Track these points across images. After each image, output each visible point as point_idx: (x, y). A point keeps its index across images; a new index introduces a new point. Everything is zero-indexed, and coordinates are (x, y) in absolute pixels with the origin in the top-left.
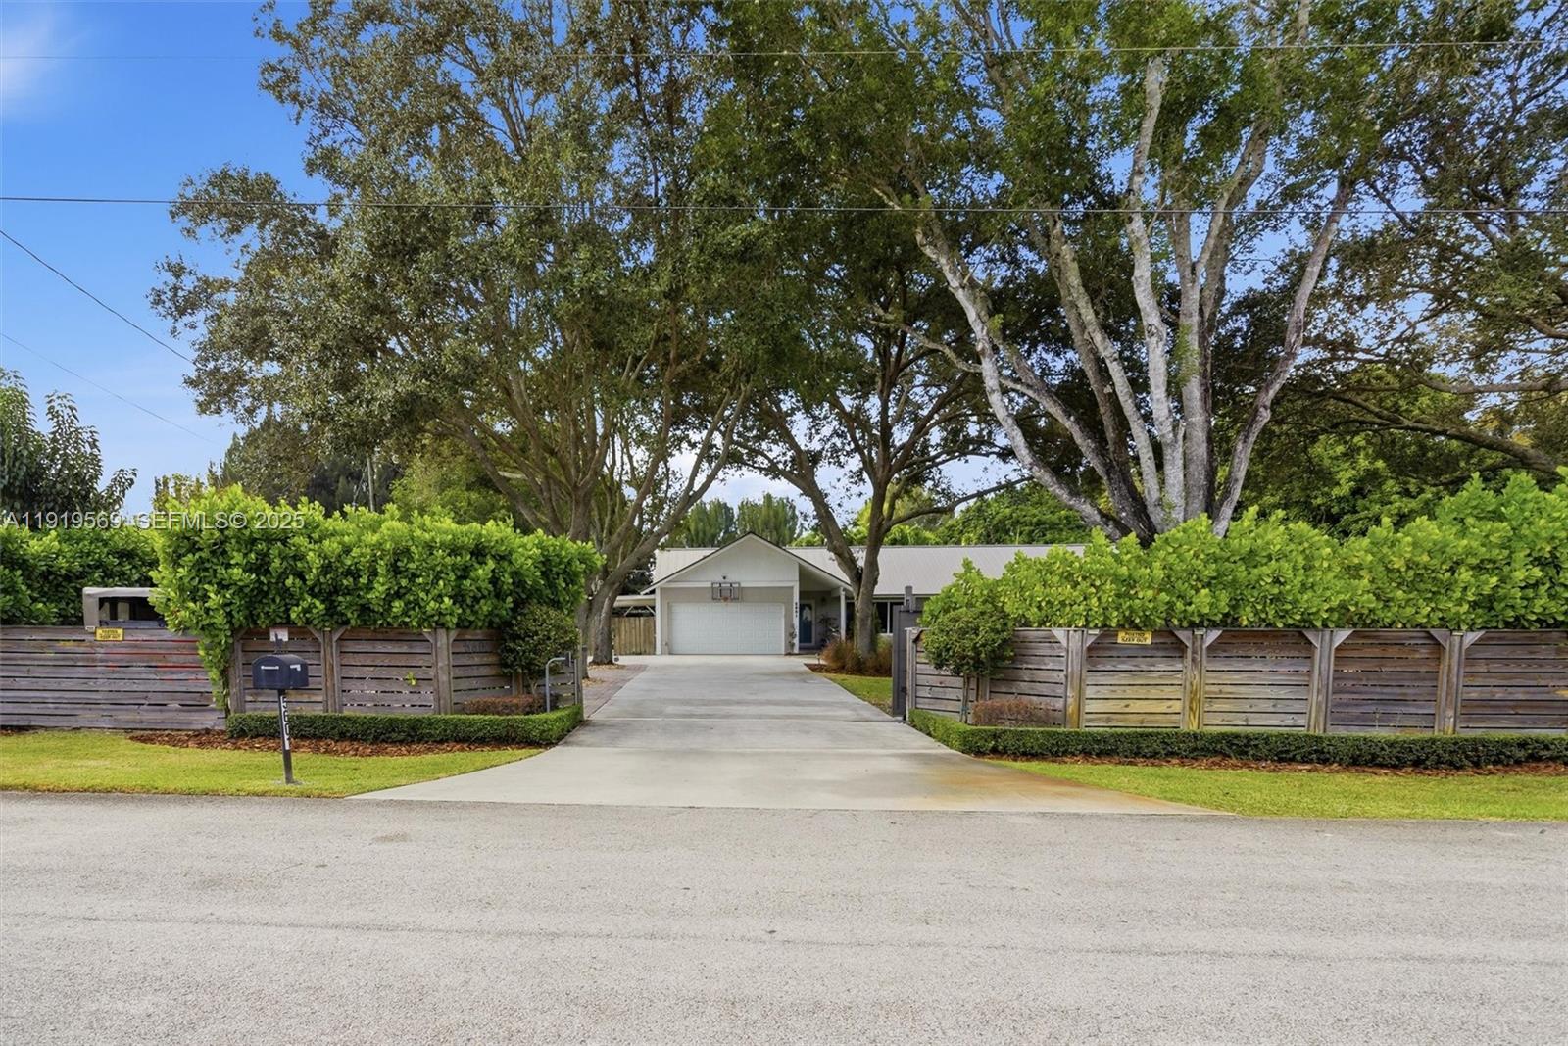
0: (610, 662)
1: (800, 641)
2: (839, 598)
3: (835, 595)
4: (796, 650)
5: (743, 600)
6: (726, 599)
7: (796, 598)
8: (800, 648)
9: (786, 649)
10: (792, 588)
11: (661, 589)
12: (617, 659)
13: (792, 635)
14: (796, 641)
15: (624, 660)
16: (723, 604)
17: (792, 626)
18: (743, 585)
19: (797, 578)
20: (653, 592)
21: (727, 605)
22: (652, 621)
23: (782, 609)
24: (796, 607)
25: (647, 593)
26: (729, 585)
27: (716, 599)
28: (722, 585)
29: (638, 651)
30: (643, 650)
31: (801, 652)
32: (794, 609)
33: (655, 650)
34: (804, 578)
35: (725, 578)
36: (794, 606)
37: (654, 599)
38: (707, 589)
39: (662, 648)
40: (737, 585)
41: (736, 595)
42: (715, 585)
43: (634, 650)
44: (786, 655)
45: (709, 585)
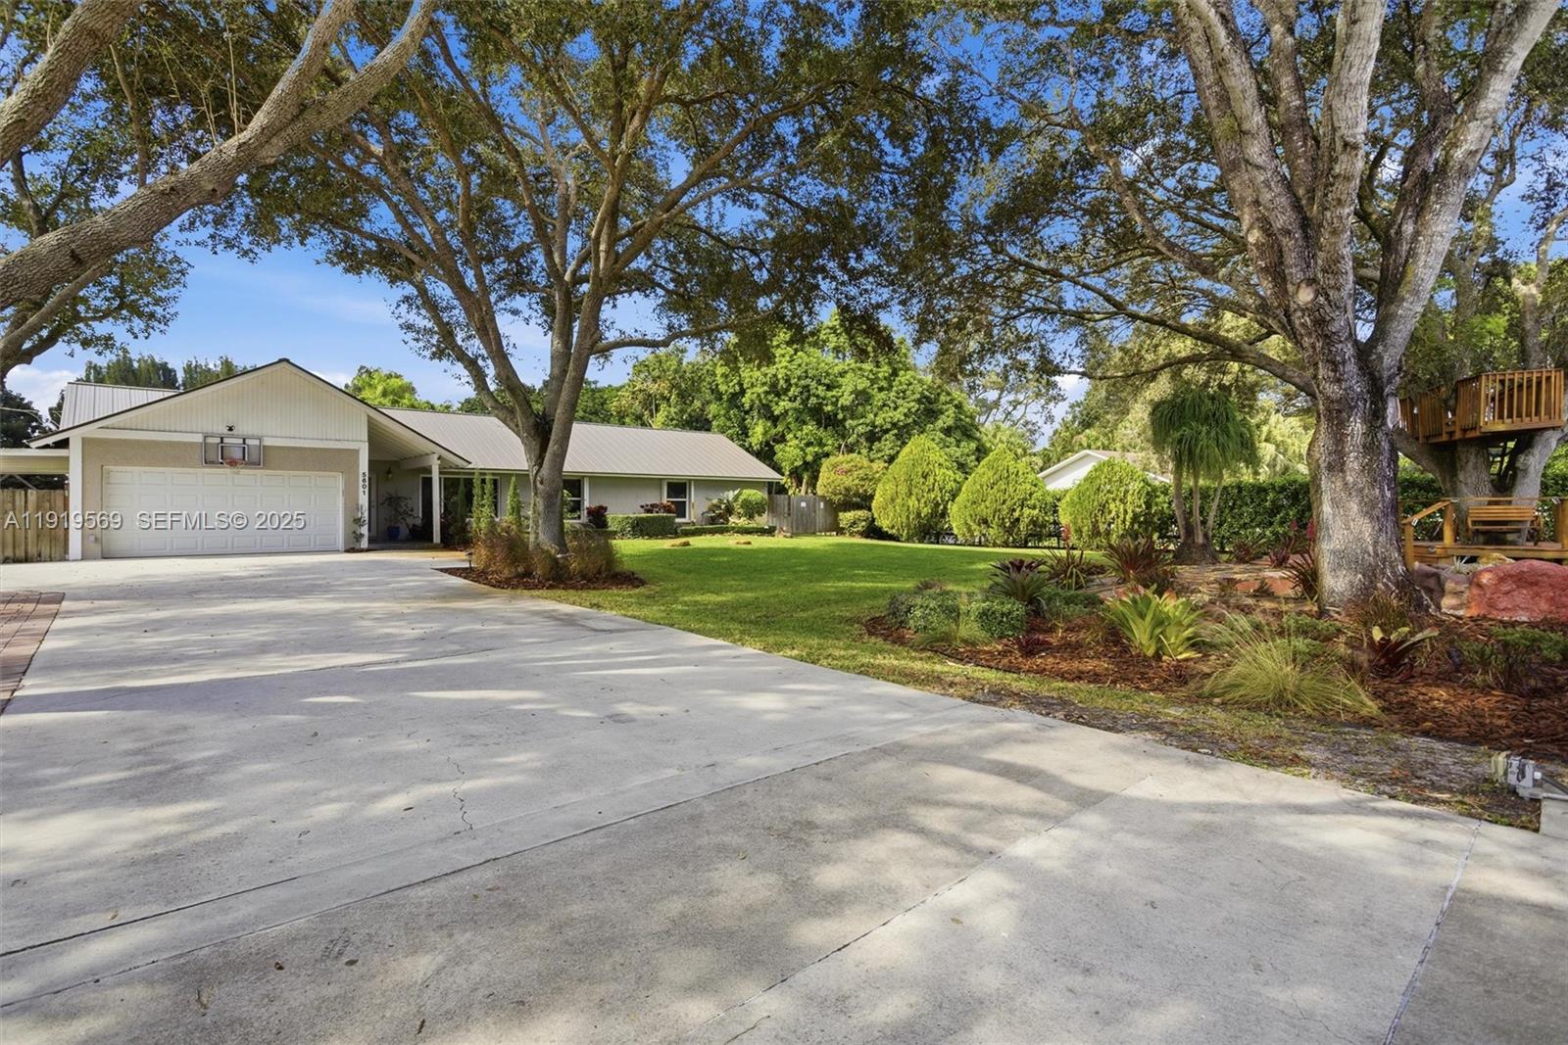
1: (371, 531)
3: (426, 465)
4: (365, 544)
5: (266, 466)
6: (233, 463)
7: (364, 466)
8: (370, 541)
9: (346, 541)
10: (356, 452)
11: (84, 441)
13: (357, 521)
14: (364, 530)
16: (228, 471)
17: (358, 508)
18: (268, 442)
19: (366, 439)
20: (62, 445)
21: (238, 473)
22: (60, 503)
23: (339, 481)
24: (364, 480)
25: (47, 446)
26: (241, 441)
27: (212, 462)
28: (225, 440)
29: (21, 553)
30: (32, 551)
31: (372, 546)
32: (361, 483)
33: (66, 551)
34: (377, 438)
35: (231, 429)
36: (361, 478)
37: (67, 459)
38: (192, 444)
39: (96, 549)
40: (257, 442)
41: (255, 458)
42: (210, 440)
43: (9, 553)
44: (348, 551)
45: (199, 438)
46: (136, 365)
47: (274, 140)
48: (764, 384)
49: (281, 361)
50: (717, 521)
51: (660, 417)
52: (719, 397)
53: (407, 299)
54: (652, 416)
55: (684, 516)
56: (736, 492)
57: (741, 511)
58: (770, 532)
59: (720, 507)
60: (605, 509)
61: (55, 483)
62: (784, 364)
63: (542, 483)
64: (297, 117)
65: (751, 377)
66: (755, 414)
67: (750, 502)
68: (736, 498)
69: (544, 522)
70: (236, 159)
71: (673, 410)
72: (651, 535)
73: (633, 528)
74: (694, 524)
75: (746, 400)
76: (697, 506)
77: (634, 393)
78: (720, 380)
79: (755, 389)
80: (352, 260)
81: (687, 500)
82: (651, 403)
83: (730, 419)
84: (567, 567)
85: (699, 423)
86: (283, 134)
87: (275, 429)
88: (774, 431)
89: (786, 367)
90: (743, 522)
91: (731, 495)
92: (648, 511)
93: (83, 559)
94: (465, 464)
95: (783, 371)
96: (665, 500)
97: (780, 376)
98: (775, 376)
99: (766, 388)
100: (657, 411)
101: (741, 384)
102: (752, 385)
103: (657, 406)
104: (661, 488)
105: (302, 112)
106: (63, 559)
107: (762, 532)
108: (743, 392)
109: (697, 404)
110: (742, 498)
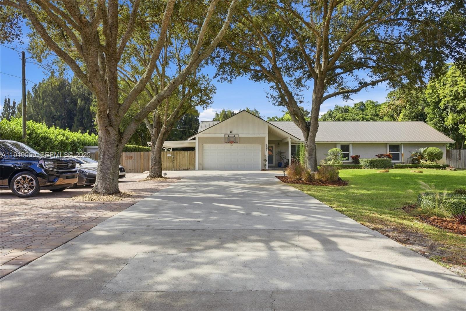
0: (160, 176)
1: (269, 163)
2: (287, 143)
3: (286, 141)
4: (267, 168)
5: (239, 143)
6: (232, 143)
7: (267, 143)
8: (269, 167)
9: (262, 167)
10: (264, 138)
11: (199, 137)
12: (165, 174)
13: (265, 160)
14: (267, 163)
15: (170, 174)
16: (229, 145)
17: (265, 156)
18: (240, 136)
19: (267, 133)
20: (194, 139)
21: (232, 146)
22: (194, 154)
23: (259, 147)
24: (267, 147)
25: (191, 140)
26: (233, 136)
27: (226, 143)
28: (230, 136)
29: (186, 168)
30: (188, 168)
31: (269, 169)
32: (266, 148)
33: (195, 168)
34: (271, 132)
35: (231, 132)
36: (266, 146)
37: (195, 143)
38: (221, 137)
39: (201, 167)
40: (237, 136)
41: (237, 141)
42: (226, 136)
43: (184, 168)
44: (262, 170)
45: (223, 136)
46: (227, 113)
47: (193, 65)
48: (450, 96)
49: (243, 110)
50: (415, 162)
51: (402, 115)
52: (428, 105)
53: (272, 87)
54: (398, 115)
55: (399, 160)
56: (425, 149)
57: (427, 157)
58: (444, 167)
59: (416, 156)
60: (359, 156)
61: (193, 149)
62: (462, 84)
63: (307, 147)
64: (198, 58)
65: (443, 93)
66: (449, 110)
67: (432, 153)
68: (425, 151)
69: (309, 161)
70: (186, 72)
71: (407, 112)
72: (378, 168)
73: (370, 164)
74: (403, 163)
75: (442, 105)
76: (405, 155)
77: (389, 106)
78: (427, 96)
79: (446, 99)
80: (256, 77)
81: (400, 152)
82: (397, 110)
83: (435, 114)
84: (313, 177)
85: (421, 117)
86: (195, 63)
87: (242, 132)
88: (459, 118)
89: (463, 86)
90: (429, 163)
91: (422, 150)
92: (379, 157)
93: (198, 170)
94: (298, 140)
95: (461, 88)
96: (388, 153)
97: (460, 91)
98: (457, 91)
99: (452, 97)
100: (400, 113)
101: (438, 97)
102: (445, 97)
103: (400, 110)
104: (386, 147)
105: (199, 57)
106: (194, 170)
107: (439, 167)
108: (440, 101)
109: (420, 108)
110: (427, 151)
